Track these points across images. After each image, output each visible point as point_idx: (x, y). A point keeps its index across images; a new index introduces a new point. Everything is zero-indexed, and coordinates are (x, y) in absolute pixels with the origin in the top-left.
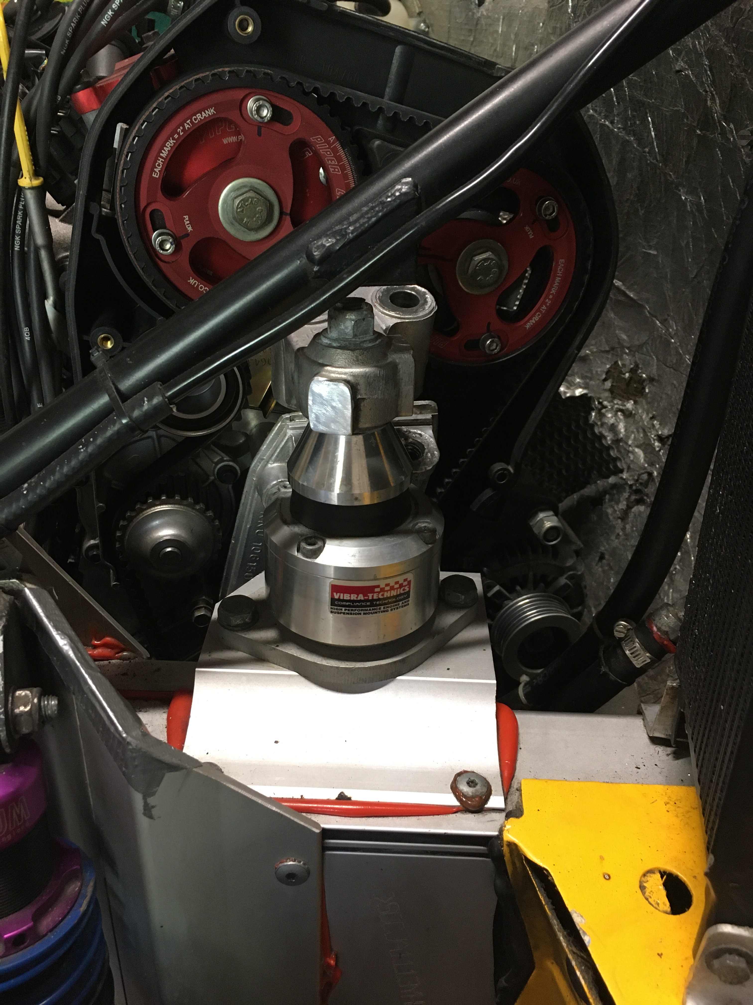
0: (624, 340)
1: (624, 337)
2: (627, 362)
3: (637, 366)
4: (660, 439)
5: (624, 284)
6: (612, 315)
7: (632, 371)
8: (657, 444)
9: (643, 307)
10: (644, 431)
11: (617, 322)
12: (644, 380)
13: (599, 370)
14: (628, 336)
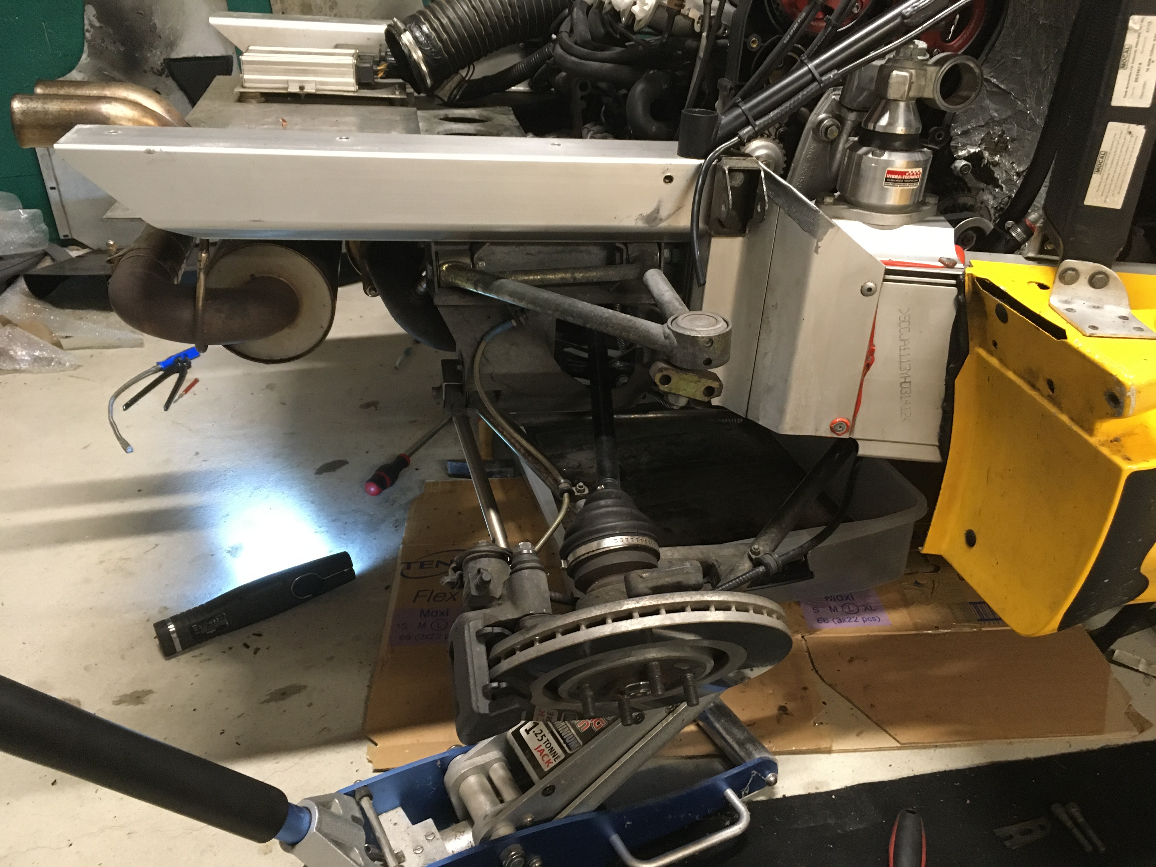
0: (995, 116)
1: (996, 115)
2: (996, 131)
3: (1003, 133)
4: (1018, 174)
5: (998, 81)
6: (988, 102)
7: (1000, 136)
8: (1015, 177)
9: (1011, 94)
10: (1006, 172)
11: (992, 106)
12: (1008, 140)
13: (976, 139)
14: (998, 114)
